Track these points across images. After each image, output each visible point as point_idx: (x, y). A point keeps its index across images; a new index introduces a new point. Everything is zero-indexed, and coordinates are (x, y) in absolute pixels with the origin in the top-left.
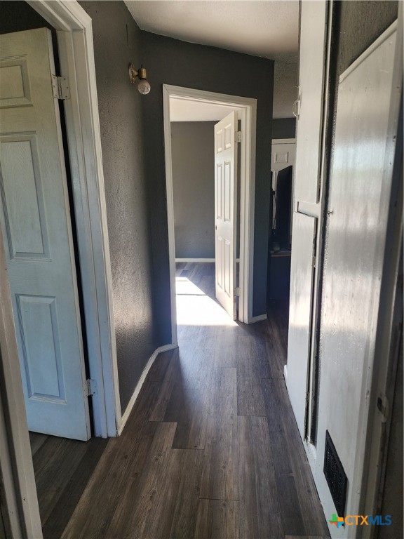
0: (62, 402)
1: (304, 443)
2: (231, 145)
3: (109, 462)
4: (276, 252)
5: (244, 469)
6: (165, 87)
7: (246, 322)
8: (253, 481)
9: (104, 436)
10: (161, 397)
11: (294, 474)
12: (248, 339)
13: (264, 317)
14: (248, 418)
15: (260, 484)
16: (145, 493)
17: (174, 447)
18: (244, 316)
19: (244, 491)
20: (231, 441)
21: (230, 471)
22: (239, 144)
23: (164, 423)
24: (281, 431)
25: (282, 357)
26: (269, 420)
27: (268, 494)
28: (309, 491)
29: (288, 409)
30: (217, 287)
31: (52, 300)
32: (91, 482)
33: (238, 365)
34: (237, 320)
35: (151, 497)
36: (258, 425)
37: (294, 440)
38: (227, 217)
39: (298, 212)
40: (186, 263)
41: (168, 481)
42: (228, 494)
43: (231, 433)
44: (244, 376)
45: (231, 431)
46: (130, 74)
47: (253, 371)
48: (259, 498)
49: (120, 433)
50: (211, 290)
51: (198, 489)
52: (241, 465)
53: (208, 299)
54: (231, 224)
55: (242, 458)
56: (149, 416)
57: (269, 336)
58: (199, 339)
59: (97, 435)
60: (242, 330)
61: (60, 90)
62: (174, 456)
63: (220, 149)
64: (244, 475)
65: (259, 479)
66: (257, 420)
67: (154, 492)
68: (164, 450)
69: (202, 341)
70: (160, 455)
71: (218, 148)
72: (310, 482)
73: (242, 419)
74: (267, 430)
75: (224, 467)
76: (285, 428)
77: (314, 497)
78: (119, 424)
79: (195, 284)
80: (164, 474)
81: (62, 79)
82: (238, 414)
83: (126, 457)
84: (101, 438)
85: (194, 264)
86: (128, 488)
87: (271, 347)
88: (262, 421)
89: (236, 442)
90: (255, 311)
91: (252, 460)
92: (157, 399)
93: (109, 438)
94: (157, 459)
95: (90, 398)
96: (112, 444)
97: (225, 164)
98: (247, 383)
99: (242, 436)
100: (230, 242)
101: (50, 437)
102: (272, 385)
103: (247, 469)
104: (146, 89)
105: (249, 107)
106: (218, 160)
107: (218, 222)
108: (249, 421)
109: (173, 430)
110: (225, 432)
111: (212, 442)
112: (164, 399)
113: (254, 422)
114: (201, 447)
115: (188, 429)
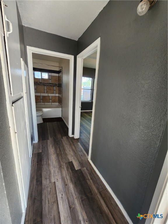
5: (51, 162)
8: (48, 160)
10: (91, 180)
11: (37, 164)
14: (50, 182)
15: (46, 159)
19: (50, 157)
20: (56, 169)
21: (54, 160)
23: (80, 168)
27: (44, 158)
36: (46, 179)
42: (54, 155)
43: (56, 172)
45: (56, 173)
48: (46, 157)
51: (61, 155)
55: (51, 164)
64: (50, 160)
65: (46, 160)
73: (53, 181)
75: (56, 161)
82: (55, 182)
89: (54, 169)
99: (52, 172)
103: (50, 162)
108: (50, 180)
109: (75, 167)
110: (58, 172)
111: (61, 167)
112: (89, 180)
113: (48, 180)
114: (64, 164)
115: (71, 169)
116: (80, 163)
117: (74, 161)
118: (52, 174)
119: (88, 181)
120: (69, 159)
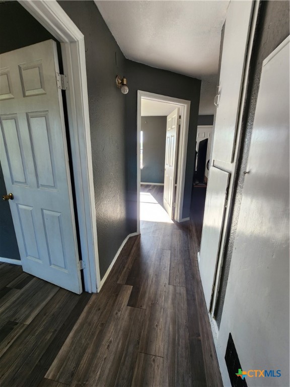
0: (66, 271)
1: (209, 314)
2: (175, 127)
3: (89, 313)
4: (196, 184)
5: (169, 328)
6: (139, 92)
7: (178, 221)
8: (174, 340)
9: (90, 292)
10: (126, 266)
11: (201, 338)
12: (179, 232)
13: (188, 219)
14: (175, 287)
15: (179, 344)
16: (105, 342)
17: (128, 305)
18: (177, 217)
20: (163, 304)
21: (160, 329)
22: (180, 126)
23: (125, 286)
24: (194, 300)
25: (197, 245)
26: (187, 290)
28: (211, 356)
29: (198, 283)
30: (164, 200)
31: (60, 214)
32: (75, 328)
33: (172, 248)
34: (173, 219)
35: (108, 346)
36: (180, 294)
37: (202, 308)
38: (171, 165)
39: (214, 166)
40: (151, 185)
41: (121, 333)
42: (157, 351)
43: (163, 298)
44: (175, 256)
45: (164, 296)
46: (117, 82)
47: (180, 253)
48: (178, 356)
49: (99, 291)
50: (161, 201)
51: (139, 343)
52: (167, 326)
53: (159, 206)
54: (173, 168)
55: (169, 319)
56: (118, 279)
57: (190, 231)
58: (152, 230)
59: (86, 290)
60: (176, 226)
61: (63, 84)
62: (127, 313)
63: (169, 129)
65: (179, 340)
66: (180, 290)
67: (111, 342)
68: (122, 307)
69: (153, 231)
70: (119, 311)
71: (168, 128)
72: (212, 347)
73: (171, 287)
74: (185, 298)
75: (157, 326)
76: (197, 298)
77: (215, 363)
78: (98, 286)
79: (154, 197)
80: (119, 327)
81: (64, 76)
82: (169, 284)
83: (99, 309)
84: (88, 292)
85: (154, 186)
86: (96, 335)
87: (191, 237)
88: (183, 290)
89: (166, 306)
90: (183, 215)
91: (174, 322)
92: (124, 267)
93: (92, 293)
94: (117, 313)
95: (82, 271)
96: (93, 298)
97: (172, 136)
98: (176, 261)
99: (170, 301)
100: (172, 178)
101: (61, 288)
102: (190, 263)
103: (171, 329)
104: (126, 90)
105: (186, 105)
106: (168, 135)
107: (166, 167)
108: (175, 290)
109: (129, 292)
110: (160, 297)
111: (152, 304)
112: (128, 268)
113: (178, 291)
114: (144, 307)
115: (138, 292)
116: (117, 295)
117: (123, 304)
118: (170, 297)
119: (130, 268)
120: (130, 314)
